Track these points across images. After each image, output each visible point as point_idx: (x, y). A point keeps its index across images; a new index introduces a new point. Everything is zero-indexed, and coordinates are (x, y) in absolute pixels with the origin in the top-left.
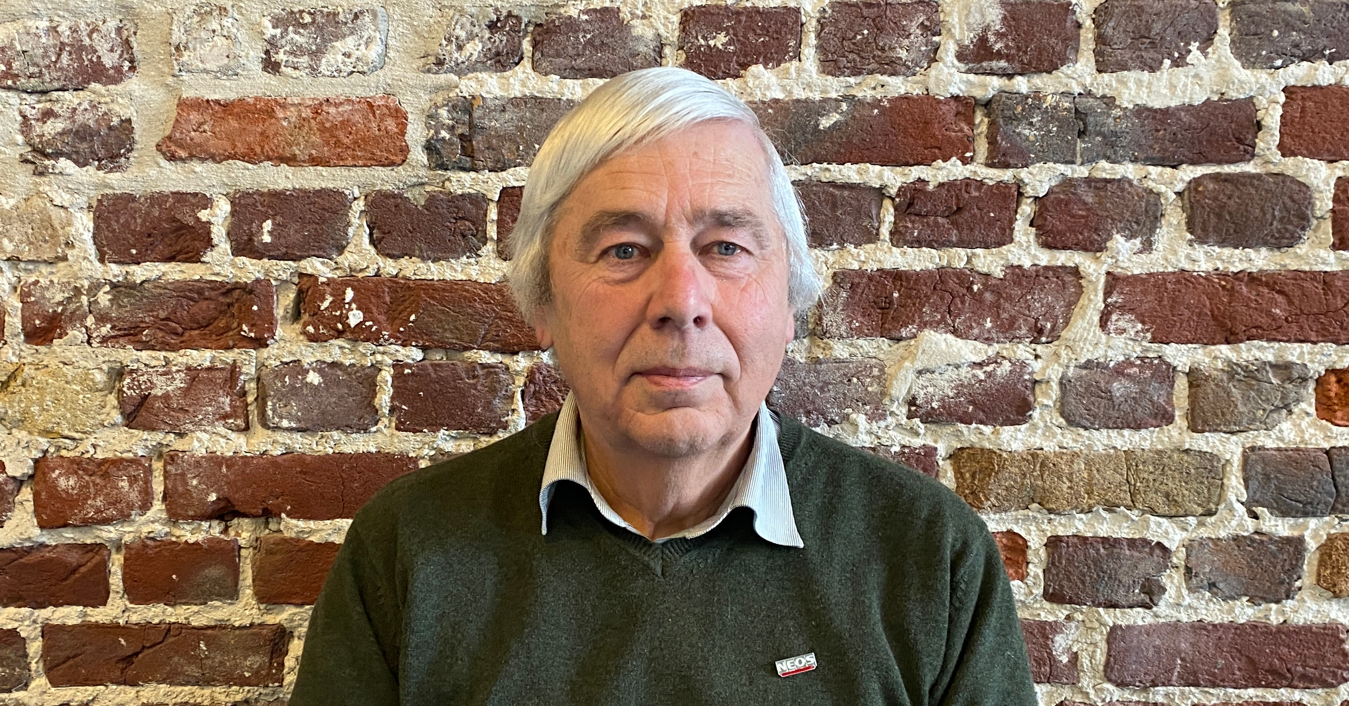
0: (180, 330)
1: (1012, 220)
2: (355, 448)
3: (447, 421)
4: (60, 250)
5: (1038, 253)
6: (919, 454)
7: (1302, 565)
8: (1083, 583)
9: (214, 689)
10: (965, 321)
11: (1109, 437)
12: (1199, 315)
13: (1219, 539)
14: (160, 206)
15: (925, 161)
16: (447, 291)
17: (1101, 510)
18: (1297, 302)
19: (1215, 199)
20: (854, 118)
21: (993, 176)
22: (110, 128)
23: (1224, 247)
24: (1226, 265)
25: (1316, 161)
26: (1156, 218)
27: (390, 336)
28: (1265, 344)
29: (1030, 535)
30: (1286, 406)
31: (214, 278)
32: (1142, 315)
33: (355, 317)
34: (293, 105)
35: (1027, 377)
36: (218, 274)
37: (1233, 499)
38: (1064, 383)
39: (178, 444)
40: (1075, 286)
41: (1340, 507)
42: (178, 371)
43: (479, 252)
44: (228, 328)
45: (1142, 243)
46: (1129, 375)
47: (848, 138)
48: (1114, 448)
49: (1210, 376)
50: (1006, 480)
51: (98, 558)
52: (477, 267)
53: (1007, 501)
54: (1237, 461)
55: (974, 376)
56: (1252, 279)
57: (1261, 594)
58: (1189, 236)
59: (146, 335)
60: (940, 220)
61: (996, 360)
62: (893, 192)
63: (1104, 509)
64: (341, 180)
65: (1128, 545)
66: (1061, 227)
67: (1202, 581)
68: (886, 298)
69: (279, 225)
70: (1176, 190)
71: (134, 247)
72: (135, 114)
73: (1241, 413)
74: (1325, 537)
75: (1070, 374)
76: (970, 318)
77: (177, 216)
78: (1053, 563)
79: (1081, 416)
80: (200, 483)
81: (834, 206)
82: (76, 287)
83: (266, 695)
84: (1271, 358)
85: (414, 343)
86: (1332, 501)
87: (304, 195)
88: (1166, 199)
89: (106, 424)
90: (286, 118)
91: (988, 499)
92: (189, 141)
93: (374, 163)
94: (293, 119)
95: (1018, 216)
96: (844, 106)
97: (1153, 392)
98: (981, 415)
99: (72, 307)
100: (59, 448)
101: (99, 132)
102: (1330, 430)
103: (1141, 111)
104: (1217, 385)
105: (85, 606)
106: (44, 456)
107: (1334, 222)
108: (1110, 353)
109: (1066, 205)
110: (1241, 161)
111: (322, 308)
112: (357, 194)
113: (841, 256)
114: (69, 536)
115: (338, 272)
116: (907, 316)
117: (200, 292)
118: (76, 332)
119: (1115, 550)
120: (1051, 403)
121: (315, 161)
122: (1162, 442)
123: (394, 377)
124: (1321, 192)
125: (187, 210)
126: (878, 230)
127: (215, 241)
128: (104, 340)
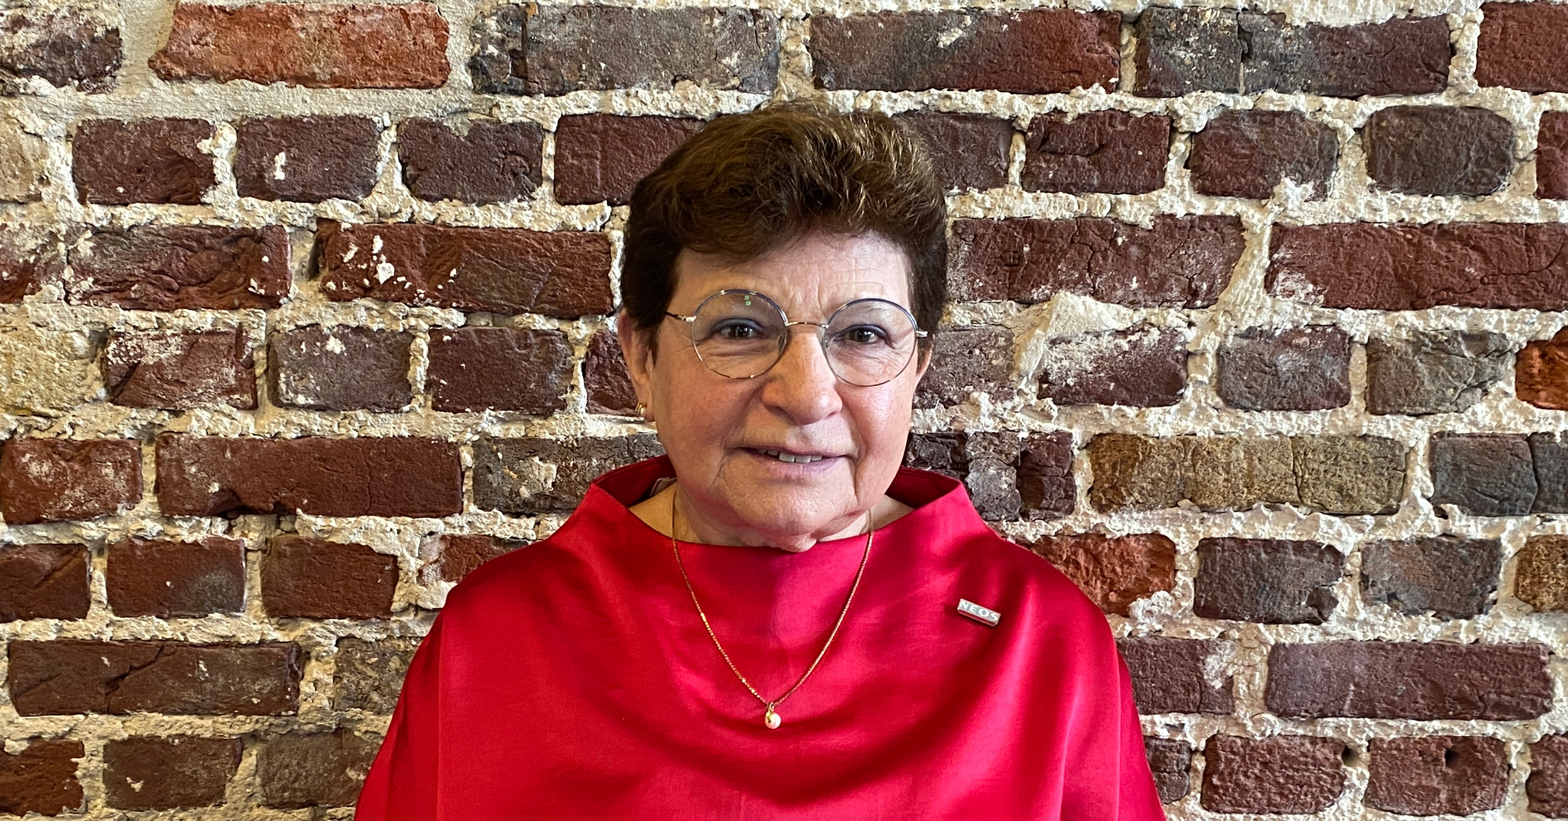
0: (175, 286)
1: (1164, 160)
2: (384, 431)
3: (494, 399)
4: (32, 188)
5: (1193, 200)
6: (1051, 441)
7: (1499, 572)
8: (1241, 593)
9: (215, 718)
10: (1106, 280)
11: (1273, 420)
12: (1380, 274)
13: (1400, 542)
14: (152, 135)
15: (1065, 88)
16: (495, 241)
17: (1262, 507)
18: (1495, 261)
19: (1400, 136)
20: (979, 34)
21: (1143, 106)
22: (93, 40)
23: (1411, 194)
24: (1413, 215)
25: (1518, 92)
26: (1332, 158)
27: (427, 296)
28: (1457, 310)
29: (1179, 537)
30: (1481, 385)
31: (216, 223)
32: (1313, 273)
33: (385, 271)
34: (313, 13)
35: (1178, 348)
36: (222, 218)
37: (1418, 493)
38: (1221, 355)
39: (173, 425)
40: (1235, 240)
41: (1542, 504)
42: (174, 335)
43: (533, 195)
44: (232, 285)
45: (1314, 188)
46: (1297, 346)
47: (972, 58)
48: (1279, 433)
49: (1392, 347)
50: (1152, 471)
51: (76, 560)
52: (530, 213)
53: (1154, 496)
54: (1422, 448)
55: (1117, 346)
56: (1443, 232)
57: (1449, 608)
58: (1370, 180)
59: (135, 291)
60: (1079, 158)
61: (1143, 327)
62: (1025, 124)
63: (1266, 506)
64: (369, 106)
65: (1294, 549)
66: (1219, 168)
67: (1380, 592)
68: (1015, 252)
69: (294, 158)
70: (1356, 126)
71: (121, 184)
72: (123, 23)
73: (1428, 392)
74: (1525, 540)
75: (1228, 345)
76: (1112, 277)
77: (172, 146)
78: (1205, 571)
79: (1241, 395)
80: (199, 471)
81: (955, 142)
82: (51, 233)
83: (278, 726)
84: (1463, 326)
85: (454, 304)
86: (1533, 497)
87: (325, 122)
88: (1344, 136)
89: (86, 398)
90: (303, 29)
91: (1131, 495)
92: (187, 55)
93: (408, 84)
94: (312, 31)
95: (1170, 155)
96: (968, 20)
97: (1325, 367)
98: (1125, 395)
99: (47, 256)
100: (29, 428)
101: (79, 44)
102: (1532, 413)
103: (1316, 31)
104: (1400, 358)
105: (61, 619)
106: (12, 438)
107: (1539, 164)
108: (1276, 319)
109: (1227, 142)
110: (1431, 91)
111: (346, 260)
112: (387, 123)
113: (963, 203)
114: (41, 533)
115: (365, 218)
116: (1040, 275)
117: (199, 240)
118: (52, 287)
119: (1278, 555)
120: (1206, 379)
121: (338, 82)
122: (1335, 426)
123: (430, 346)
124: (1524, 129)
125: (184, 139)
126: (1007, 170)
127: (219, 177)
128: (86, 297)
